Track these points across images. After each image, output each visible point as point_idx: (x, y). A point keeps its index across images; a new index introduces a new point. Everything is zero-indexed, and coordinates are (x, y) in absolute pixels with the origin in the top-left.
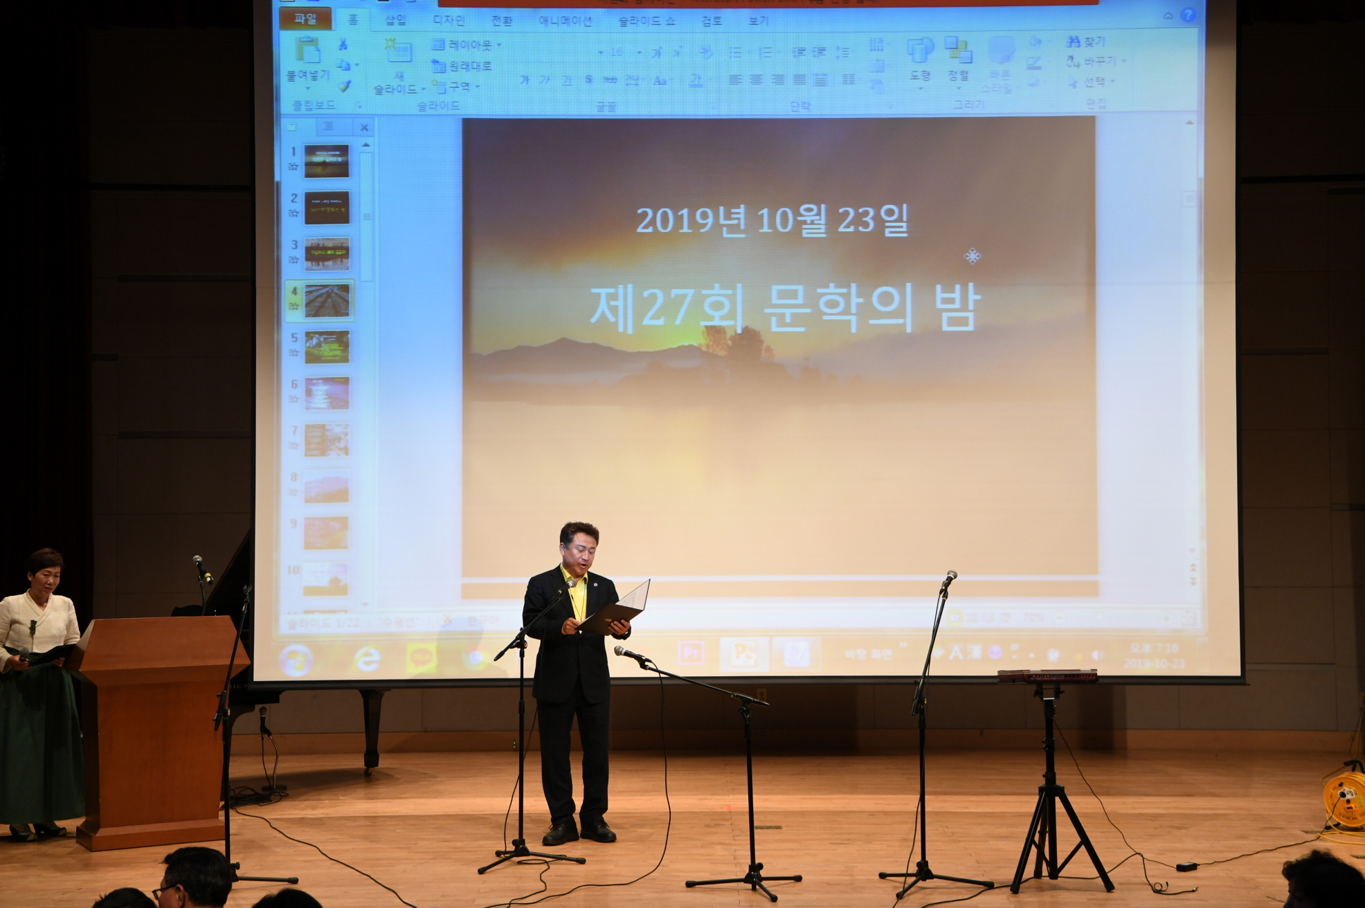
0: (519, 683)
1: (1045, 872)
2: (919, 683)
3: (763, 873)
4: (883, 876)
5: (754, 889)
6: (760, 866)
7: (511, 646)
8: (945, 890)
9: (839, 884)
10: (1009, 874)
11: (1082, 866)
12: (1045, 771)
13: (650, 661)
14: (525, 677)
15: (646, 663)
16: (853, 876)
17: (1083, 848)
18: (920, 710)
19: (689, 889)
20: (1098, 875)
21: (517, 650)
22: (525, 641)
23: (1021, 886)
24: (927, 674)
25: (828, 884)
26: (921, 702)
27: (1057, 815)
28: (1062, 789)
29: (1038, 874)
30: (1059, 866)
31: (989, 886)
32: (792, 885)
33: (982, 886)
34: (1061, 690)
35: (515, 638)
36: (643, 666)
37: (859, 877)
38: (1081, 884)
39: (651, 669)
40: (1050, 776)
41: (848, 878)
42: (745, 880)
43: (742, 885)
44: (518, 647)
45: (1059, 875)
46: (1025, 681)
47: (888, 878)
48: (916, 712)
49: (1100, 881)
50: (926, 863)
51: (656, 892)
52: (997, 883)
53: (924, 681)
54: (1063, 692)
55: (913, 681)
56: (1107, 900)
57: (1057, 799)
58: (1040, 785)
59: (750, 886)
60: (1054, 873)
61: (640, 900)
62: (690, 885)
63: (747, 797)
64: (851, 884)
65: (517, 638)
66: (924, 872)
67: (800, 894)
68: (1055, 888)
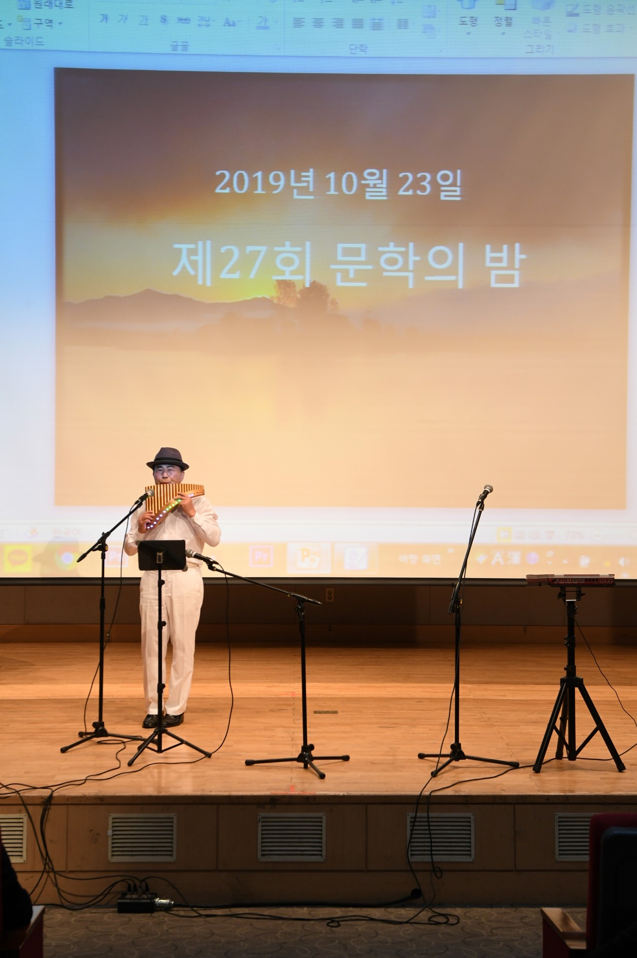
0: (100, 582)
1: (565, 755)
2: (456, 586)
3: (314, 753)
4: (421, 756)
5: (306, 767)
6: (312, 747)
7: (93, 549)
8: (475, 769)
9: (381, 764)
10: (532, 756)
11: (597, 749)
12: (567, 664)
13: (217, 563)
14: (105, 576)
15: (214, 565)
16: (395, 756)
17: (598, 732)
18: (456, 610)
19: (248, 767)
20: (612, 758)
21: (99, 553)
22: (106, 545)
23: (543, 766)
24: (463, 577)
25: (372, 763)
26: (457, 602)
27: (576, 702)
28: (581, 681)
29: (559, 756)
30: (577, 749)
31: (515, 766)
32: (340, 764)
33: (509, 766)
34: (582, 593)
35: (96, 542)
36: (211, 568)
37: (400, 757)
38: (596, 764)
39: (217, 570)
40: (571, 669)
41: (391, 758)
42: (300, 759)
43: (295, 763)
44: (100, 550)
45: (577, 757)
46: (549, 584)
47: (426, 758)
48: (453, 611)
49: (613, 762)
50: (460, 745)
51: (219, 770)
52: (522, 763)
53: (460, 585)
54: (584, 594)
55: (450, 582)
56: (618, 779)
57: (577, 689)
58: (562, 677)
59: (302, 765)
60: (573, 756)
61: (203, 776)
62: (249, 763)
63: (301, 684)
64: (393, 763)
65: (99, 542)
66: (457, 753)
67: (346, 772)
68: (573, 768)
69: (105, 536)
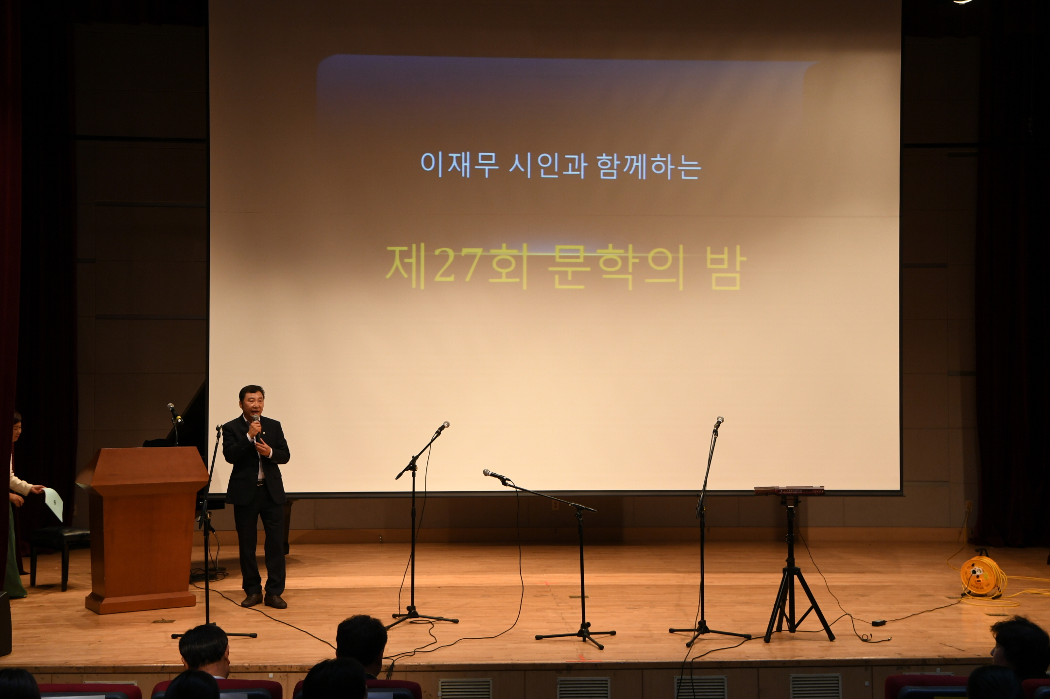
0: (411, 495)
1: (785, 627)
2: (700, 496)
3: (591, 630)
4: (672, 631)
5: (584, 640)
6: (589, 625)
7: (405, 471)
8: (718, 641)
9: (643, 637)
10: (764, 630)
11: (812, 624)
12: (787, 557)
13: (509, 480)
14: (416, 491)
15: (507, 481)
16: (651, 631)
17: (813, 610)
18: (702, 516)
19: (538, 641)
20: (824, 630)
21: (410, 473)
22: (416, 466)
23: (771, 638)
24: (706, 489)
25: (636, 637)
26: (702, 509)
27: (795, 587)
28: (799, 570)
29: (780, 629)
30: (796, 623)
31: (748, 637)
32: (610, 637)
33: (743, 638)
35: (408, 465)
36: (504, 484)
37: (655, 632)
38: (812, 636)
39: (510, 485)
40: (791, 561)
41: (647, 632)
42: (579, 635)
43: (576, 638)
44: (411, 471)
45: (797, 629)
46: (774, 494)
47: (675, 632)
48: (698, 517)
49: (825, 634)
50: (705, 622)
51: (516, 643)
52: (753, 635)
53: (703, 494)
54: (799, 502)
55: (696, 494)
56: (830, 647)
57: (796, 577)
58: (784, 567)
59: (581, 638)
60: (793, 628)
61: (506, 649)
62: (539, 638)
63: (580, 575)
64: (651, 637)
65: (410, 465)
66: (703, 628)
67: (618, 644)
68: (792, 638)
69: (415, 459)
